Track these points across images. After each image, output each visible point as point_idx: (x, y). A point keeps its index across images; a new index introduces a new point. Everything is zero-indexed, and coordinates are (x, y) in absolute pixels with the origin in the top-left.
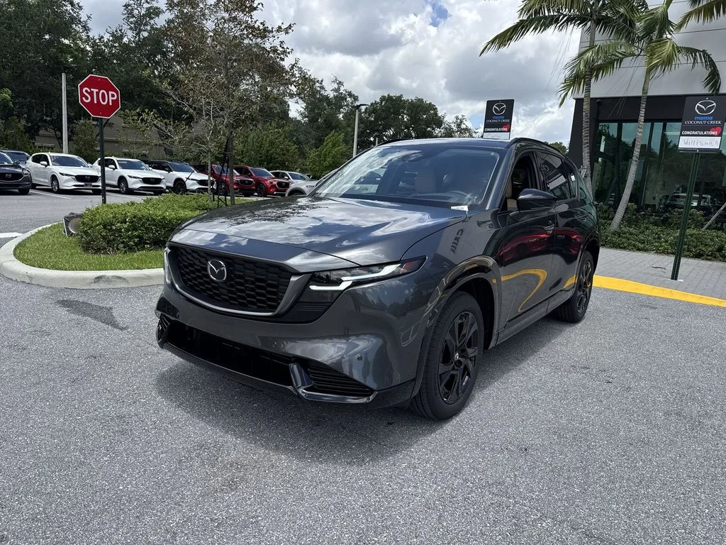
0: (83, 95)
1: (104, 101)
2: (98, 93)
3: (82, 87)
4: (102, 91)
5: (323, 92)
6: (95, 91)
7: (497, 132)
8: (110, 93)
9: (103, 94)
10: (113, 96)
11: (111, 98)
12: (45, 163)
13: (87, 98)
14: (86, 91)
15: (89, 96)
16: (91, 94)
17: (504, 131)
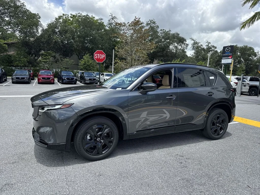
0: (95, 56)
1: (101, 58)
2: (99, 55)
3: (95, 54)
4: (100, 55)
5: (202, 47)
6: (98, 55)
7: (227, 59)
8: (103, 55)
9: (101, 55)
10: (103, 56)
11: (103, 57)
12: (103, 76)
13: (96, 57)
14: (96, 55)
15: (96, 56)
16: (97, 56)
17: (230, 59)
